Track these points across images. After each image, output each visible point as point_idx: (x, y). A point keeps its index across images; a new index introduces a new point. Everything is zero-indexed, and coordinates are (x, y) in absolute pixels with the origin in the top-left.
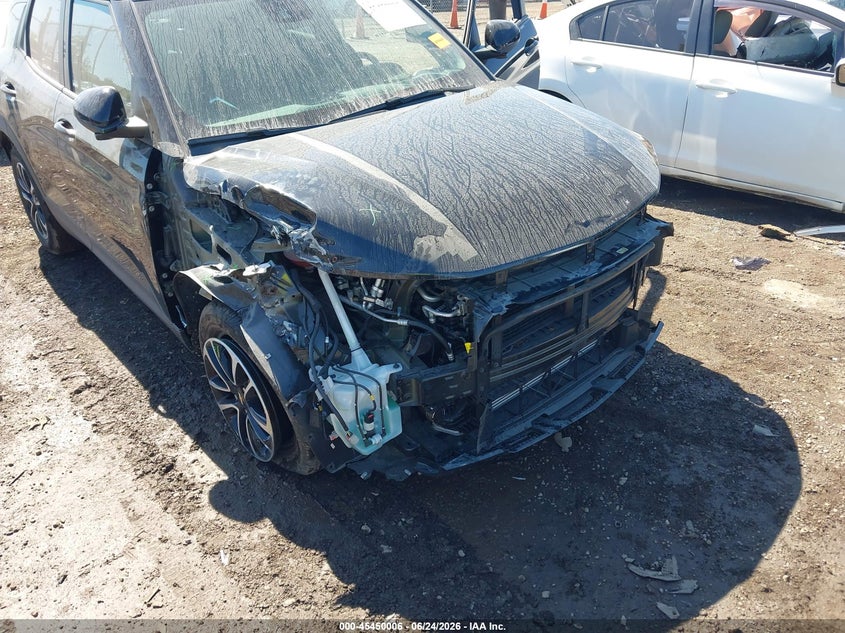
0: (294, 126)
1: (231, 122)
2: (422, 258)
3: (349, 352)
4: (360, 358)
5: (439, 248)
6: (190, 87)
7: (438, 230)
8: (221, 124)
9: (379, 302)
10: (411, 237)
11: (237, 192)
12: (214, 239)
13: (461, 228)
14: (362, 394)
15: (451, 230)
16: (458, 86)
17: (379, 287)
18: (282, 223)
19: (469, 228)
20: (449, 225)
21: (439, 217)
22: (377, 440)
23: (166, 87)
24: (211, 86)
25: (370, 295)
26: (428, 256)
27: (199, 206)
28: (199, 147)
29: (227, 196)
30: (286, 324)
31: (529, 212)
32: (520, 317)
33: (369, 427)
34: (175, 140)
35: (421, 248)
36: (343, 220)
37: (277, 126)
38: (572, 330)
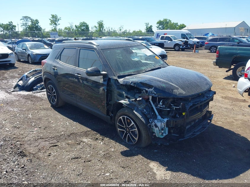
0: (136, 73)
1: (124, 73)
2: (175, 94)
3: (157, 116)
4: (159, 117)
5: (178, 92)
6: (115, 66)
7: (177, 89)
8: (122, 73)
9: (161, 106)
10: (173, 90)
11: (135, 83)
12: (125, 95)
13: (181, 88)
14: (162, 123)
15: (179, 89)
16: (163, 67)
17: (161, 103)
18: (145, 88)
19: (183, 88)
20: (179, 88)
21: (177, 87)
22: (164, 135)
23: (111, 66)
24: (119, 66)
25: (159, 105)
26: (176, 93)
27: (119, 89)
28: (120, 77)
29: (132, 85)
30: (144, 110)
31: (192, 86)
32: (194, 107)
33: (163, 131)
34: (115, 76)
35: (175, 92)
36: (159, 87)
37: (133, 73)
38: (200, 113)
